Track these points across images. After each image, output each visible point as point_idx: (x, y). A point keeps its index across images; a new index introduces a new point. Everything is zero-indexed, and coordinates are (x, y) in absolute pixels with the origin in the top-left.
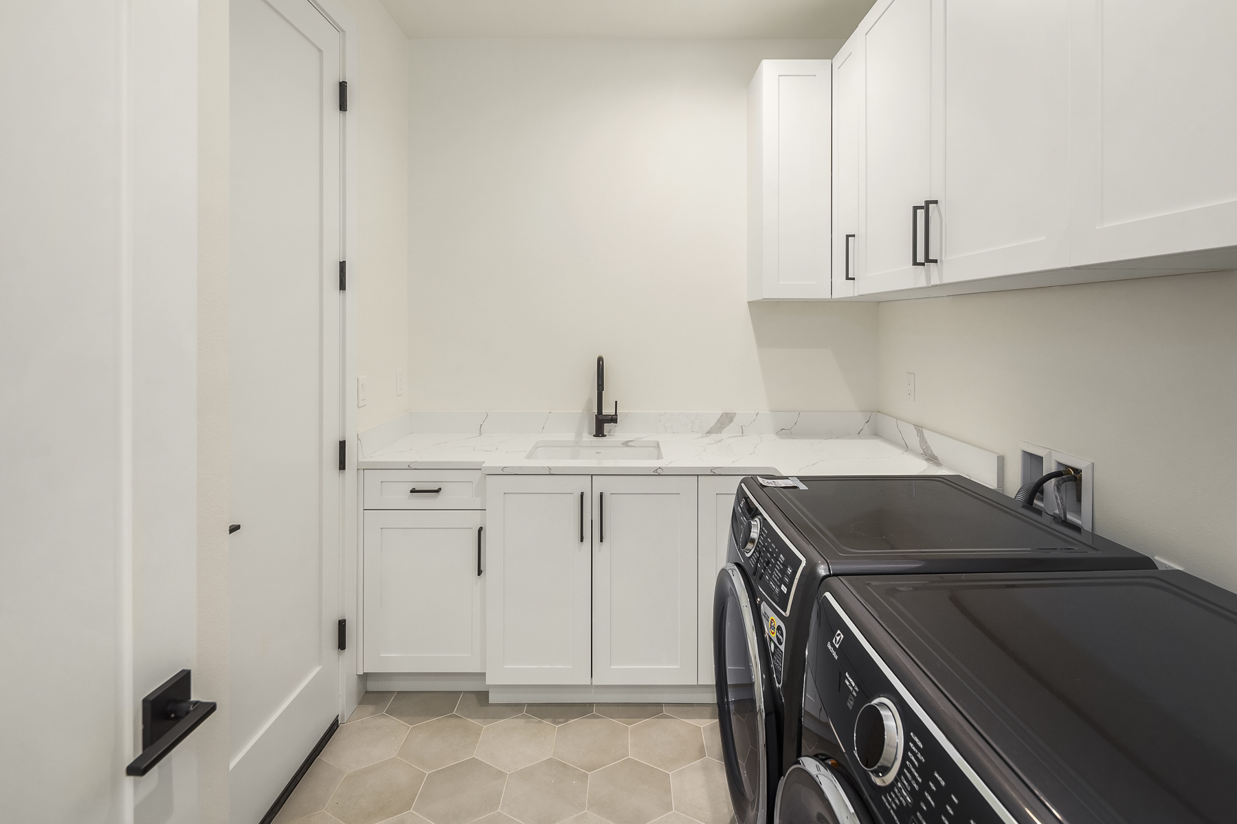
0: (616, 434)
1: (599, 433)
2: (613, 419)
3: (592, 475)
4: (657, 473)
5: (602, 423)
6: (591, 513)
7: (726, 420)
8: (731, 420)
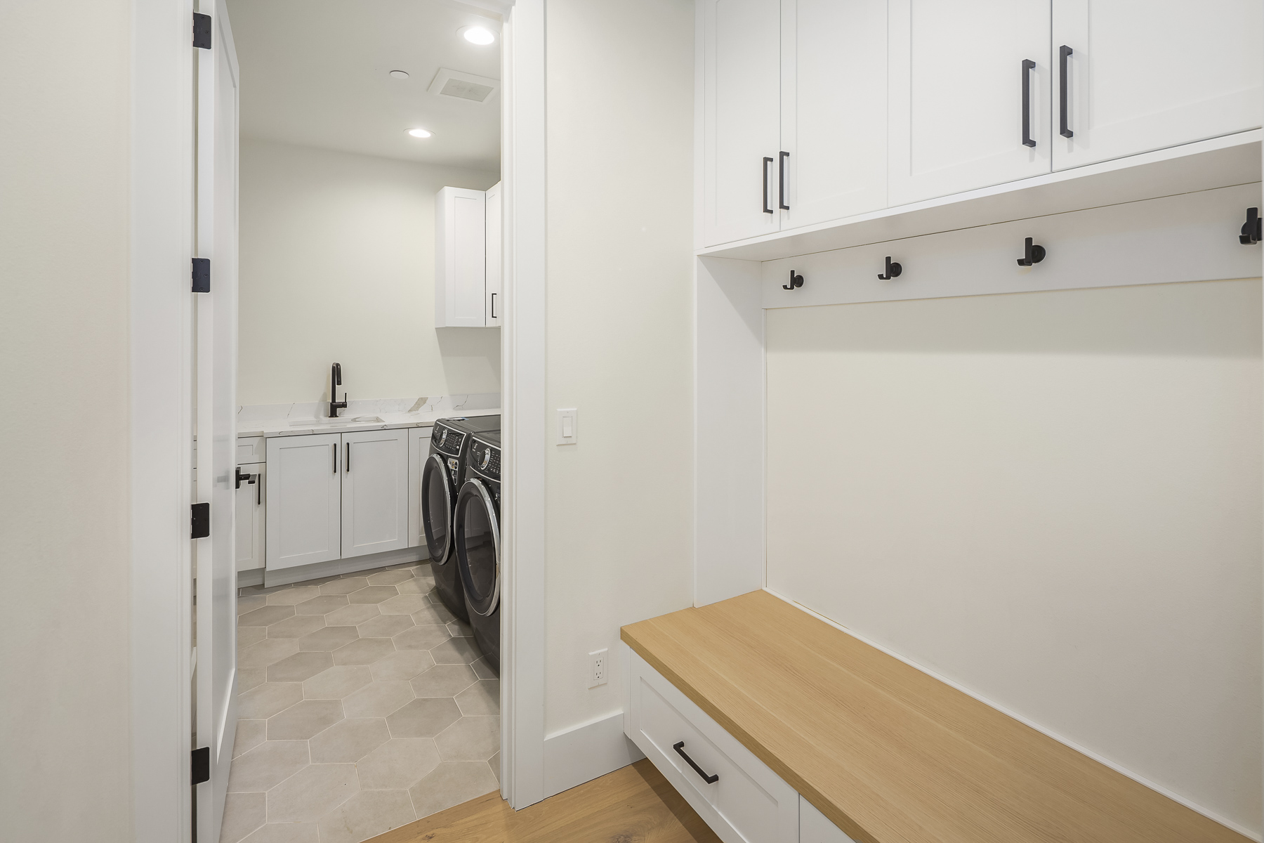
0: (345, 415)
1: (333, 414)
2: (344, 405)
3: (341, 433)
4: (384, 429)
5: (335, 409)
6: (341, 455)
7: (422, 401)
8: (425, 403)
